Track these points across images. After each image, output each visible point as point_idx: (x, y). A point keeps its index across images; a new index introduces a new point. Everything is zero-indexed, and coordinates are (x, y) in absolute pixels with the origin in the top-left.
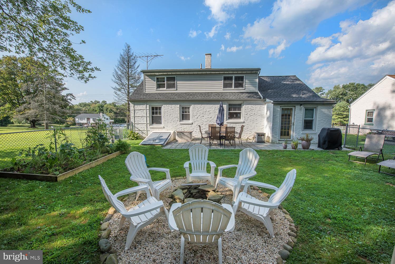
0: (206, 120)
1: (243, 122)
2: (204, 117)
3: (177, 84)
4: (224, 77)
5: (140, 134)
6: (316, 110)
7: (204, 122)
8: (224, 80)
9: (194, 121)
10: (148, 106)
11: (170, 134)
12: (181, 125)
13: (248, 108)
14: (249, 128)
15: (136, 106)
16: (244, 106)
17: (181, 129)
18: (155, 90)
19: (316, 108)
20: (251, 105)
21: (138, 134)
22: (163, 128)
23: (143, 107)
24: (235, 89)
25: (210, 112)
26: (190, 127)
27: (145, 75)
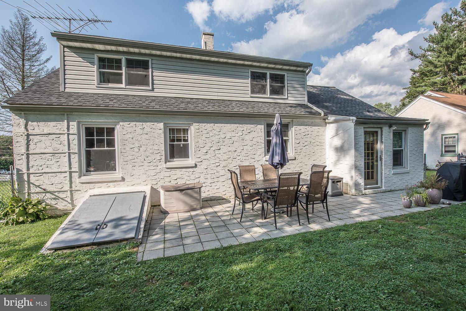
0: (225, 157)
1: (294, 158)
2: (221, 151)
3: (152, 76)
4: (251, 72)
5: (48, 202)
6: (405, 134)
7: (221, 162)
8: (251, 78)
9: (199, 160)
10: (74, 125)
11: (145, 197)
12: (169, 170)
13: (300, 132)
14: (303, 169)
15: (35, 123)
16: (293, 129)
17: (168, 179)
18: (94, 87)
19: (405, 131)
20: (305, 127)
21: (39, 202)
22: (120, 181)
23: (59, 126)
24: (271, 96)
25: (233, 138)
26: (191, 173)
27: (64, 47)
